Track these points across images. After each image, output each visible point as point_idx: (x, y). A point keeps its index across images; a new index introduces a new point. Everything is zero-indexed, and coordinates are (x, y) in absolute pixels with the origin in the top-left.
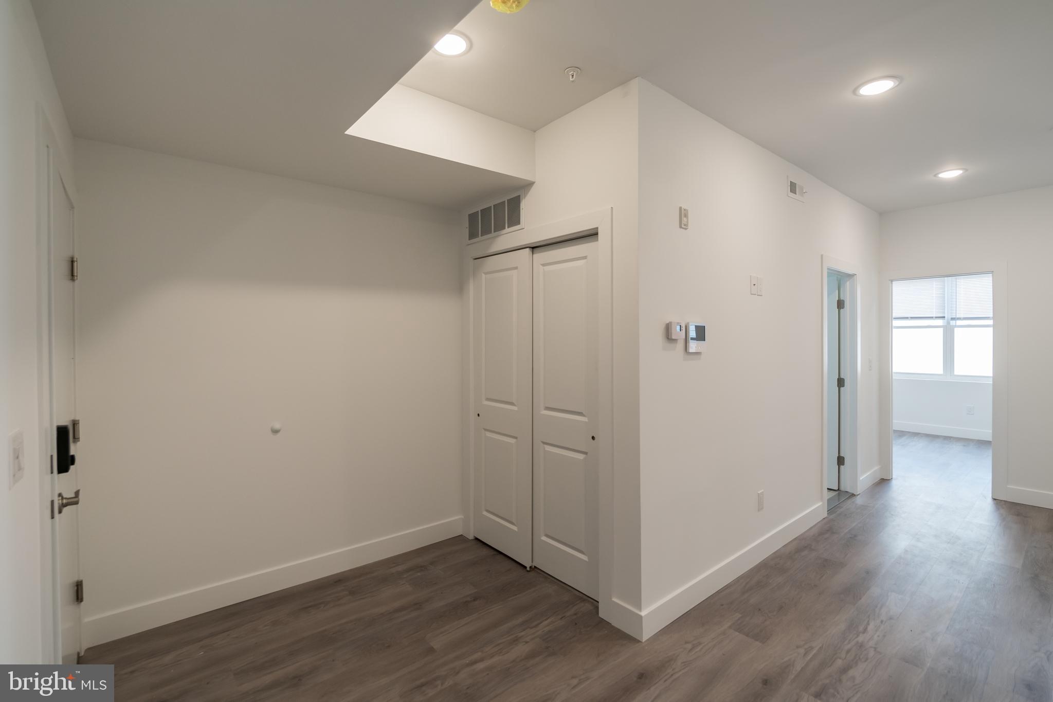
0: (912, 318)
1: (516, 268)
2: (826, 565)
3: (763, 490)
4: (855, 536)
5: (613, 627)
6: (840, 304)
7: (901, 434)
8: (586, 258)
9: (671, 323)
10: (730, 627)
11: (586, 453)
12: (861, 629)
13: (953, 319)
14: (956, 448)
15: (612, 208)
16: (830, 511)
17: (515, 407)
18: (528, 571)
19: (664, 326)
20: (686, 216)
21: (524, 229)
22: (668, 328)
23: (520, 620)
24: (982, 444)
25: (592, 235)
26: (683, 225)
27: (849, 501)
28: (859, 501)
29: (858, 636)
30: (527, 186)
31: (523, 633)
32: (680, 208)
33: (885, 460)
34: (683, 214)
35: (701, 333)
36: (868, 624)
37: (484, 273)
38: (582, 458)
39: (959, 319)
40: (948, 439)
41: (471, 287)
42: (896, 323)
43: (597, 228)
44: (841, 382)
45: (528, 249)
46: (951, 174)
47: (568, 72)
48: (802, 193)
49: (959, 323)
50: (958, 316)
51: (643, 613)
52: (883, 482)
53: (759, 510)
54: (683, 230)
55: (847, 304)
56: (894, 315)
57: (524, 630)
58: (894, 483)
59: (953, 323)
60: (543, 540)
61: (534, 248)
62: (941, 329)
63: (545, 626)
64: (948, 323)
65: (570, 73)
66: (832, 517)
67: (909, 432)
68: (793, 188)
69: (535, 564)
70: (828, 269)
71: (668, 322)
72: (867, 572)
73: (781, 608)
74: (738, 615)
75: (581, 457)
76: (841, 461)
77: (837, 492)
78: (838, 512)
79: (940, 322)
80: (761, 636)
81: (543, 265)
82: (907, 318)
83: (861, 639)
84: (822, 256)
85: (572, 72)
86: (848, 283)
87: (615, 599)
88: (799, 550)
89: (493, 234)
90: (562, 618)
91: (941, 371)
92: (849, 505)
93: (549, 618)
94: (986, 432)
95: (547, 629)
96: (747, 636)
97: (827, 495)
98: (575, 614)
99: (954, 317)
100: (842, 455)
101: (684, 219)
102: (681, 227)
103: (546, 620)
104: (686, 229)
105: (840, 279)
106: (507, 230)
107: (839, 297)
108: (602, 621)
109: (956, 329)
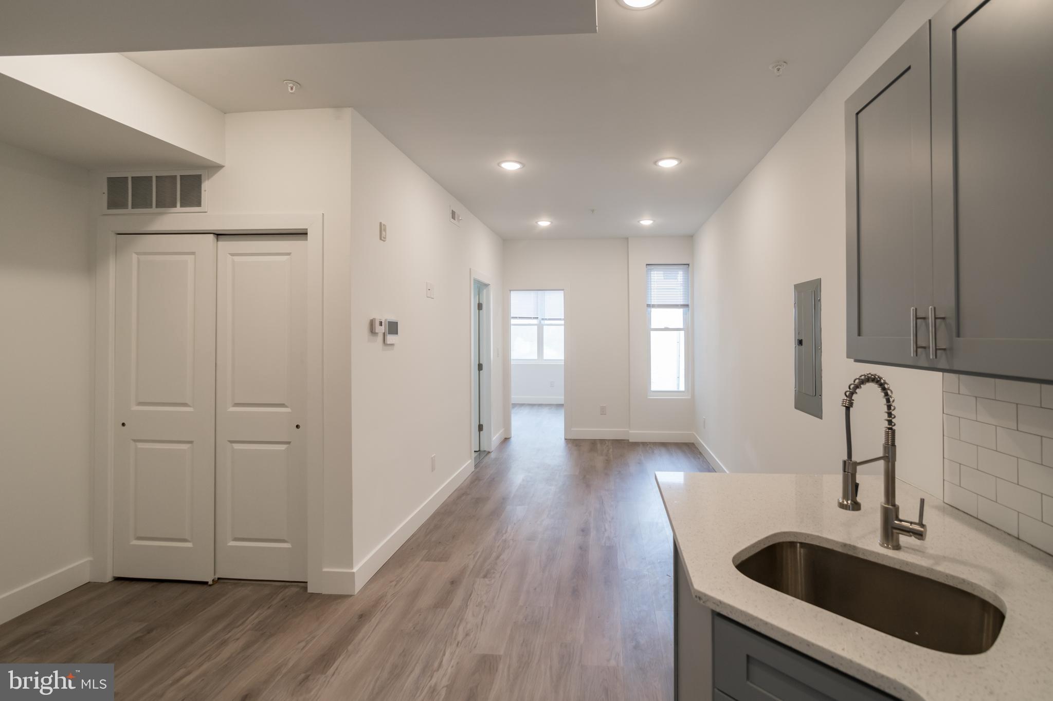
0: (520, 318)
1: (193, 253)
2: (479, 501)
3: (434, 455)
4: (494, 479)
5: (324, 595)
6: (480, 307)
7: (515, 405)
8: (289, 255)
9: (375, 319)
10: (422, 560)
11: (288, 443)
12: (504, 532)
13: (543, 319)
14: (545, 411)
15: (323, 214)
16: (476, 466)
17: (189, 408)
18: (210, 585)
19: (369, 321)
20: (385, 230)
21: (206, 212)
22: (372, 323)
23: (221, 626)
24: (559, 406)
25: (302, 234)
26: (382, 238)
27: (487, 457)
28: (493, 455)
29: (502, 536)
30: (214, 168)
31: (230, 634)
32: (381, 223)
33: (507, 424)
34: (382, 228)
35: (393, 328)
36: (507, 528)
37: (135, 253)
38: (283, 449)
39: (546, 319)
40: (540, 405)
41: (112, 269)
42: (513, 321)
43: (307, 229)
44: (480, 367)
45: (212, 235)
46: (544, 223)
47: (286, 83)
48: (459, 220)
49: (547, 322)
50: (545, 318)
51: (355, 570)
52: (506, 440)
53: (432, 471)
54: (382, 241)
55: (484, 306)
56: (512, 316)
57: (229, 632)
58: (512, 439)
59: (542, 322)
60: (230, 546)
61: (218, 235)
62: (536, 327)
63: (253, 619)
64: (540, 322)
65: (290, 85)
66: (477, 470)
67: (518, 404)
68: (453, 213)
69: (217, 576)
70: (474, 280)
71: (372, 318)
72: (504, 499)
73: (454, 537)
74: (425, 552)
75: (283, 447)
76: (480, 428)
77: (478, 453)
78: (481, 466)
79: (535, 322)
80: (444, 558)
81: (233, 255)
82: (516, 318)
83: (504, 538)
84: (470, 269)
85: (292, 85)
86: (485, 290)
87: (325, 570)
88: (459, 497)
89: (154, 209)
90: (269, 607)
91: (536, 358)
92: (487, 460)
93: (253, 614)
94: (560, 399)
95: (256, 621)
96: (435, 561)
97: (474, 455)
98: (282, 600)
99: (543, 318)
100: (481, 423)
101: (383, 233)
102: (381, 239)
103: (252, 615)
104: (384, 241)
105: (481, 287)
106: (179, 208)
107: (479, 301)
108: (312, 594)
109: (544, 327)
